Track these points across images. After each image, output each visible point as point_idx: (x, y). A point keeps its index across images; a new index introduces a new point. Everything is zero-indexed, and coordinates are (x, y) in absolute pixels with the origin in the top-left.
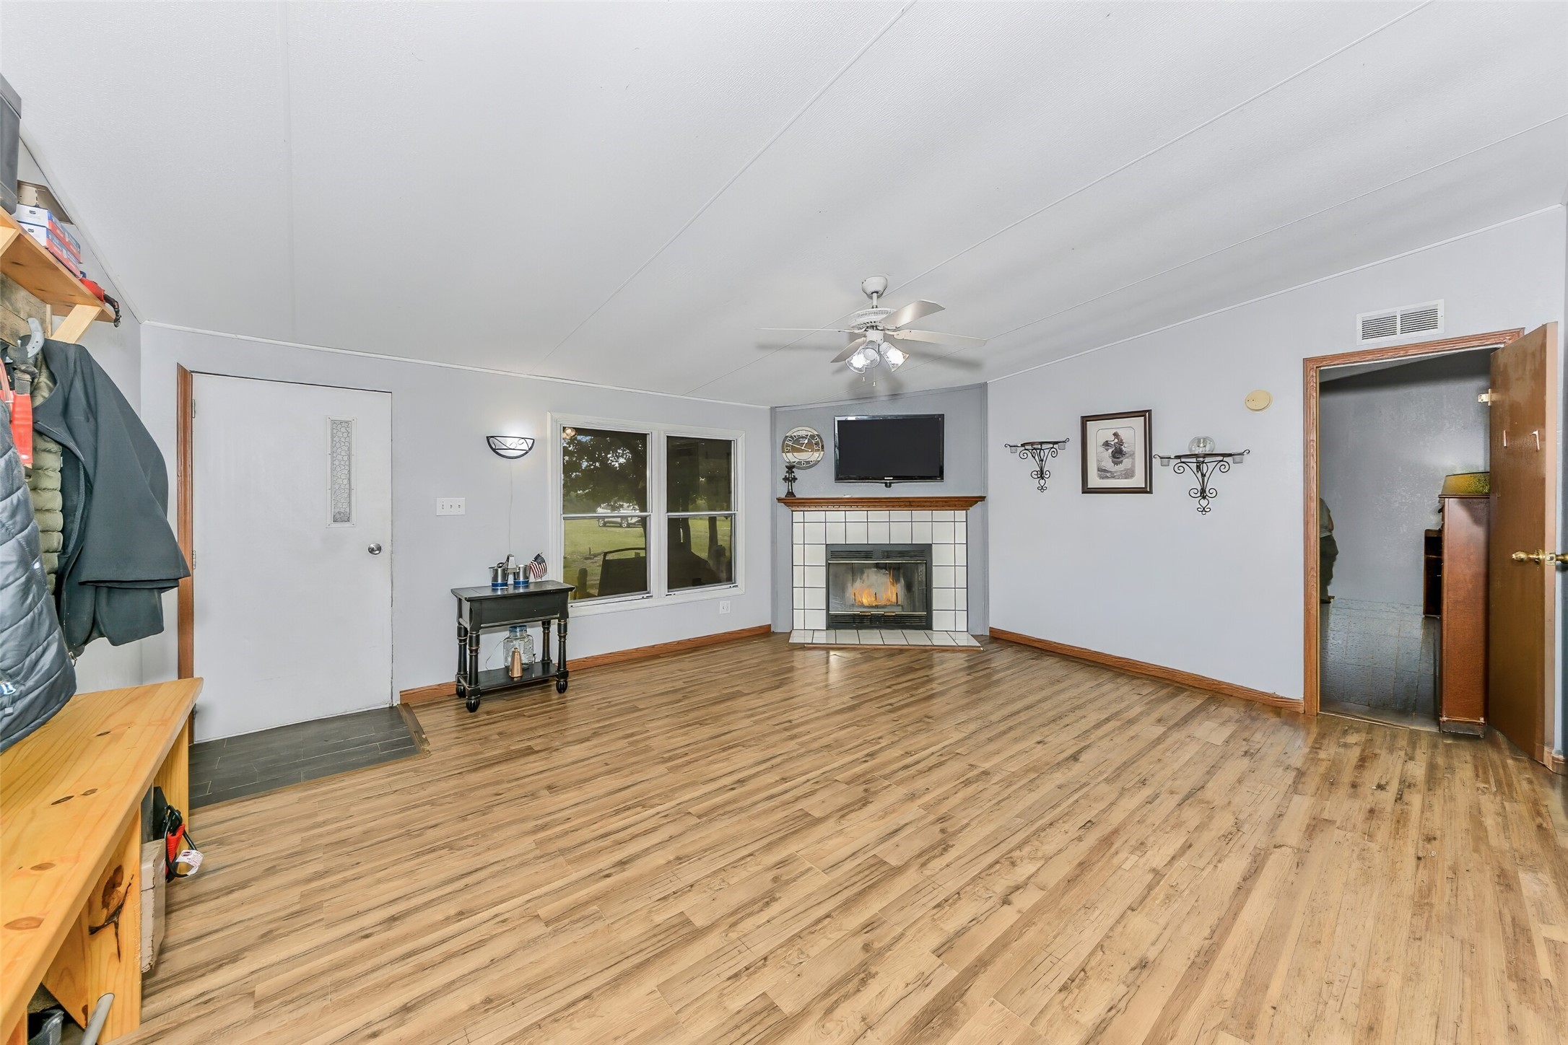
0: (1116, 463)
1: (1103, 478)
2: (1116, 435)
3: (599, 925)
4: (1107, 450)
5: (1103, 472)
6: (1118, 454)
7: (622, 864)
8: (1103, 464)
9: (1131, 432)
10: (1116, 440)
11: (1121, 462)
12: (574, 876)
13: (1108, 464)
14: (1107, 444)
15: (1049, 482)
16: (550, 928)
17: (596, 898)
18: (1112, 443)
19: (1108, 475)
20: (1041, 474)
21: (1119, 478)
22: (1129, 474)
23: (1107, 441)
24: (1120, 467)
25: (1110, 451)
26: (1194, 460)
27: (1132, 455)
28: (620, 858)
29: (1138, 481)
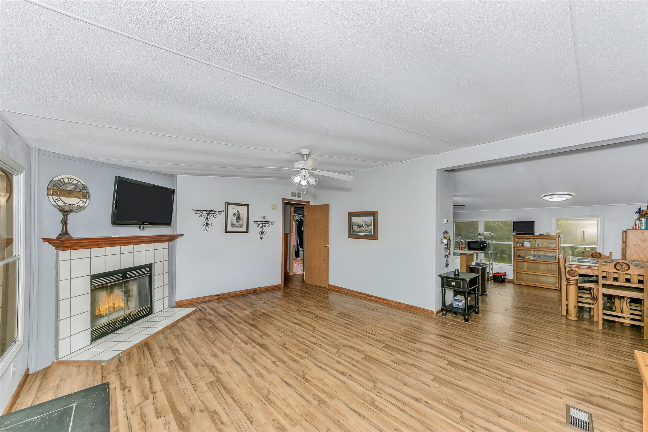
0: (237, 222)
1: (233, 227)
2: (238, 211)
3: (451, 398)
4: (235, 217)
5: (233, 225)
6: (238, 219)
7: (417, 400)
8: (233, 222)
9: (243, 211)
10: (238, 213)
11: (239, 221)
12: (434, 412)
13: (235, 222)
14: (234, 214)
15: (210, 228)
16: (463, 411)
17: (440, 403)
18: (236, 214)
19: (235, 226)
20: (207, 225)
21: (238, 227)
22: (241, 226)
23: (235, 213)
24: (239, 223)
25: (236, 217)
26: (261, 223)
27: (243, 219)
28: (415, 402)
29: (244, 229)
